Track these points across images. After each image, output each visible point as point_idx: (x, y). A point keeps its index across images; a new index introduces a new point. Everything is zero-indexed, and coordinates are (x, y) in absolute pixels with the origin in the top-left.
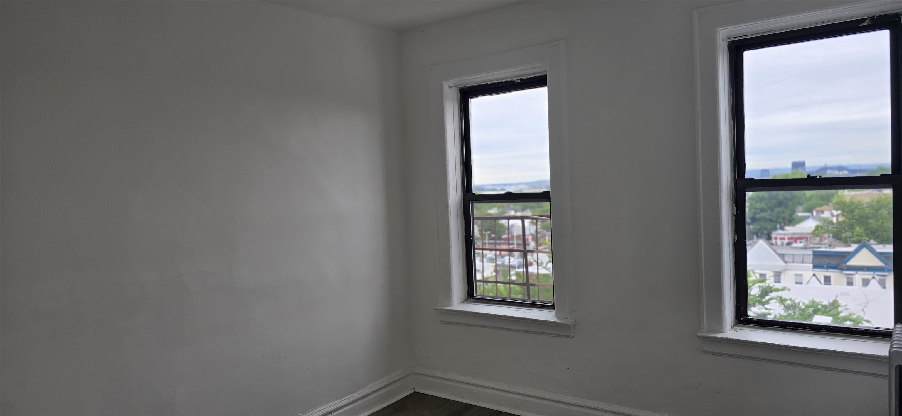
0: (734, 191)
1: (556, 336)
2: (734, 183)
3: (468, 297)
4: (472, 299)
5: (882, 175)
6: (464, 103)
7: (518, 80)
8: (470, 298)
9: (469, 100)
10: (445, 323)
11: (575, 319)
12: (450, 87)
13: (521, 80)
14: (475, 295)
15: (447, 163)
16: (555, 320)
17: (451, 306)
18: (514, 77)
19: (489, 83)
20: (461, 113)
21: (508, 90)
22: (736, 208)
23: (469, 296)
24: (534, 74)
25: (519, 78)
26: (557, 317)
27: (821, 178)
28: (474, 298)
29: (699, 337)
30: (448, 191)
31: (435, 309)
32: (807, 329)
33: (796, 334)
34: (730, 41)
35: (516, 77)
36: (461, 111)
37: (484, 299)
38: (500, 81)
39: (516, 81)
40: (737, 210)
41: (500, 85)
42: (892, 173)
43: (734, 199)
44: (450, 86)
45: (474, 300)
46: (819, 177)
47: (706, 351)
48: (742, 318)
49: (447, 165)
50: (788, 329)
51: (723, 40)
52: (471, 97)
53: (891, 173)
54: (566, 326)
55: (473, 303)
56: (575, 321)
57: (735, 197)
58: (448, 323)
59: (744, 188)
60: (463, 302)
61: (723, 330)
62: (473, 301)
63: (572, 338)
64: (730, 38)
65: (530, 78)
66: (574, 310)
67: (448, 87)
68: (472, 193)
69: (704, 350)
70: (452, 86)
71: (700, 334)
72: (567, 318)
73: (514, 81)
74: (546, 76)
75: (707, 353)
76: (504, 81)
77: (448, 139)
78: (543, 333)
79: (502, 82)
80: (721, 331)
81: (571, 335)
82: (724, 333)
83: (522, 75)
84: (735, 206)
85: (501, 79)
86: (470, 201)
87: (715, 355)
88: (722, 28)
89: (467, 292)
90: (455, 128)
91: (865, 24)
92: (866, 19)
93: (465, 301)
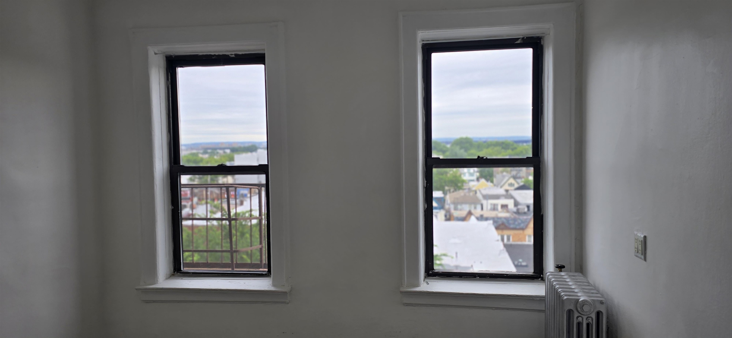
0: (425, 167)
1: (272, 303)
2: (425, 161)
3: (174, 272)
4: (179, 274)
5: (527, 158)
6: (171, 72)
7: (232, 55)
8: (177, 272)
9: (177, 68)
10: (148, 302)
11: (291, 286)
12: (156, 54)
13: (235, 55)
14: (182, 269)
15: (153, 134)
16: (273, 289)
17: (156, 284)
18: (227, 51)
19: (201, 54)
20: (168, 82)
21: (221, 64)
22: (426, 181)
23: (176, 271)
24: (249, 50)
25: (233, 53)
26: (274, 285)
27: (487, 158)
28: (181, 273)
29: (401, 292)
30: (154, 163)
31: (137, 289)
32: (476, 277)
33: (470, 282)
34: (423, 44)
35: (230, 51)
36: (168, 79)
37: (193, 273)
38: (213, 54)
39: (230, 56)
40: (427, 183)
41: (213, 58)
42: (533, 156)
43: (425, 174)
44: (156, 52)
45: (181, 274)
46: (485, 158)
47: (406, 304)
48: (430, 272)
49: (152, 135)
50: (464, 278)
51: (420, 42)
52: (179, 66)
53: (531, 156)
54: (284, 293)
55: (180, 278)
56: (291, 287)
57: (426, 172)
58: (152, 301)
59: (433, 165)
60: (169, 278)
61: (419, 284)
62: (181, 276)
63: (288, 303)
64: (423, 41)
65: (245, 55)
66: (290, 277)
67: (153, 53)
68: (180, 164)
69: (404, 302)
70: (157, 53)
71: (403, 289)
72: (284, 286)
73: (228, 56)
74: (264, 54)
75: (406, 305)
76: (217, 54)
77: (154, 108)
78: (259, 302)
79: (215, 55)
80: (418, 285)
81: (287, 301)
82: (420, 286)
83: (237, 50)
84: (426, 179)
85: (214, 52)
86: (178, 173)
87: (412, 306)
88: (421, 32)
89: (173, 267)
90: (161, 96)
91: (518, 42)
92: (519, 38)
93: (171, 276)
